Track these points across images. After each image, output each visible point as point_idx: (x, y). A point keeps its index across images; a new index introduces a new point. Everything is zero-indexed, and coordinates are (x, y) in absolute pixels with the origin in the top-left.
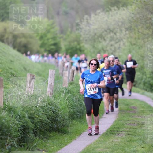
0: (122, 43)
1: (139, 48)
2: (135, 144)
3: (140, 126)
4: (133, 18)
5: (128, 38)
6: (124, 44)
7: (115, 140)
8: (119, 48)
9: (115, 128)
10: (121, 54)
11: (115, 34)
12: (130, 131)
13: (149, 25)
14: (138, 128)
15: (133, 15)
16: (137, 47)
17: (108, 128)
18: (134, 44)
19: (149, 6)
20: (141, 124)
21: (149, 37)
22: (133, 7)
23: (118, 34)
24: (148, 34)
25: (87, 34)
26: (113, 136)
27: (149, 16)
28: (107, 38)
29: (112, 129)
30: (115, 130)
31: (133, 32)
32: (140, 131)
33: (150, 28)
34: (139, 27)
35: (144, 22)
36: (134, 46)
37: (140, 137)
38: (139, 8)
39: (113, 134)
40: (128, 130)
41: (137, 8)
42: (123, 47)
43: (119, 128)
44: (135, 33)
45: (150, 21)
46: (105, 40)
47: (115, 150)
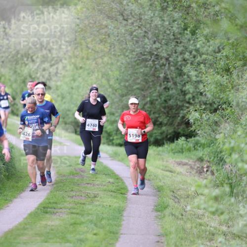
0: (60, 66)
1: (89, 74)
2: (83, 228)
3: (90, 199)
4: (78, 25)
5: (70, 57)
6: (64, 67)
7: (49, 223)
8: (57, 73)
9: (50, 203)
10: (59, 83)
11: (50, 51)
12: (75, 208)
13: (104, 37)
14: (87, 203)
15: (78, 21)
16: (86, 73)
17: (39, 203)
18: (81, 68)
19: (104, 5)
20: (93, 195)
21: (104, 56)
22: (79, 7)
23: (54, 52)
24: (102, 51)
25: (4, 52)
26: (47, 216)
27: (105, 23)
28: (37, 57)
29: (45, 205)
30: (50, 206)
31: (79, 49)
32: (90, 207)
33: (106, 42)
34: (89, 40)
35: (95, 32)
36: (81, 71)
37: (90, 217)
38: (88, 9)
39: (47, 213)
40: (71, 205)
41: (85, 9)
42: (63, 72)
43: (56, 203)
44: (82, 49)
45: (106, 30)
46: (33, 61)
47: (50, 239)
